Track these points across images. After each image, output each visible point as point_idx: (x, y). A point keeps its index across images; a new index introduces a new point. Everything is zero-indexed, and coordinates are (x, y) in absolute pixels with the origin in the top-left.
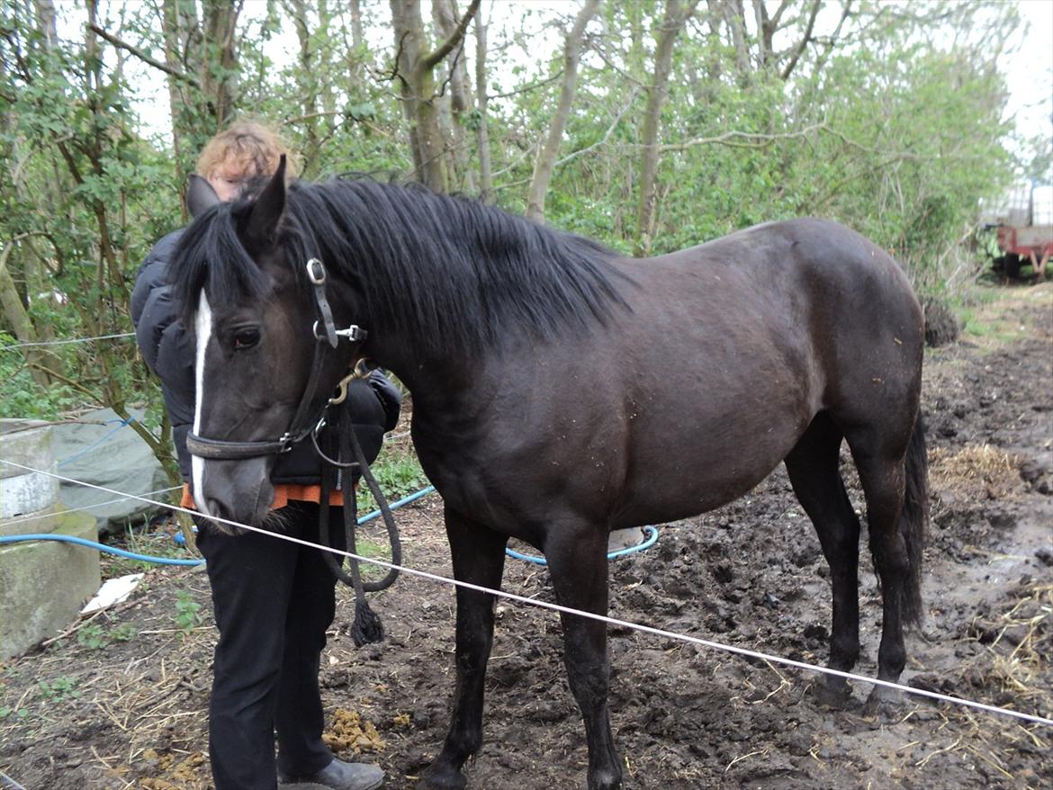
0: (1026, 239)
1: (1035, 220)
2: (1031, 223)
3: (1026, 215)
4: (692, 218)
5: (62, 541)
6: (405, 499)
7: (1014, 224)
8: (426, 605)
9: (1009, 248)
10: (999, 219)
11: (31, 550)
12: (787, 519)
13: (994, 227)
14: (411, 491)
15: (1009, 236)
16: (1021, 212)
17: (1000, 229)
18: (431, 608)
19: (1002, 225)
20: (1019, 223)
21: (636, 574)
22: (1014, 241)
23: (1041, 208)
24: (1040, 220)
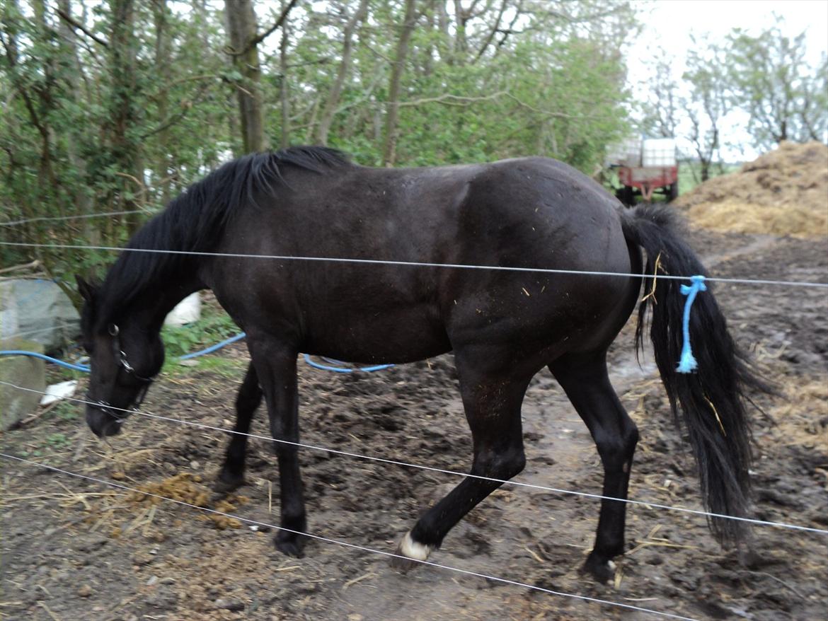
0: (639, 176)
1: (645, 163)
2: (641, 165)
3: (638, 159)
4: (421, 153)
5: (28, 355)
7: (630, 165)
9: (626, 182)
10: (620, 161)
11: (11, 361)
13: (616, 166)
15: (626, 173)
16: (635, 156)
17: (620, 168)
19: (621, 166)
20: (633, 165)
21: (402, 376)
22: (630, 177)
23: (649, 154)
24: (649, 162)
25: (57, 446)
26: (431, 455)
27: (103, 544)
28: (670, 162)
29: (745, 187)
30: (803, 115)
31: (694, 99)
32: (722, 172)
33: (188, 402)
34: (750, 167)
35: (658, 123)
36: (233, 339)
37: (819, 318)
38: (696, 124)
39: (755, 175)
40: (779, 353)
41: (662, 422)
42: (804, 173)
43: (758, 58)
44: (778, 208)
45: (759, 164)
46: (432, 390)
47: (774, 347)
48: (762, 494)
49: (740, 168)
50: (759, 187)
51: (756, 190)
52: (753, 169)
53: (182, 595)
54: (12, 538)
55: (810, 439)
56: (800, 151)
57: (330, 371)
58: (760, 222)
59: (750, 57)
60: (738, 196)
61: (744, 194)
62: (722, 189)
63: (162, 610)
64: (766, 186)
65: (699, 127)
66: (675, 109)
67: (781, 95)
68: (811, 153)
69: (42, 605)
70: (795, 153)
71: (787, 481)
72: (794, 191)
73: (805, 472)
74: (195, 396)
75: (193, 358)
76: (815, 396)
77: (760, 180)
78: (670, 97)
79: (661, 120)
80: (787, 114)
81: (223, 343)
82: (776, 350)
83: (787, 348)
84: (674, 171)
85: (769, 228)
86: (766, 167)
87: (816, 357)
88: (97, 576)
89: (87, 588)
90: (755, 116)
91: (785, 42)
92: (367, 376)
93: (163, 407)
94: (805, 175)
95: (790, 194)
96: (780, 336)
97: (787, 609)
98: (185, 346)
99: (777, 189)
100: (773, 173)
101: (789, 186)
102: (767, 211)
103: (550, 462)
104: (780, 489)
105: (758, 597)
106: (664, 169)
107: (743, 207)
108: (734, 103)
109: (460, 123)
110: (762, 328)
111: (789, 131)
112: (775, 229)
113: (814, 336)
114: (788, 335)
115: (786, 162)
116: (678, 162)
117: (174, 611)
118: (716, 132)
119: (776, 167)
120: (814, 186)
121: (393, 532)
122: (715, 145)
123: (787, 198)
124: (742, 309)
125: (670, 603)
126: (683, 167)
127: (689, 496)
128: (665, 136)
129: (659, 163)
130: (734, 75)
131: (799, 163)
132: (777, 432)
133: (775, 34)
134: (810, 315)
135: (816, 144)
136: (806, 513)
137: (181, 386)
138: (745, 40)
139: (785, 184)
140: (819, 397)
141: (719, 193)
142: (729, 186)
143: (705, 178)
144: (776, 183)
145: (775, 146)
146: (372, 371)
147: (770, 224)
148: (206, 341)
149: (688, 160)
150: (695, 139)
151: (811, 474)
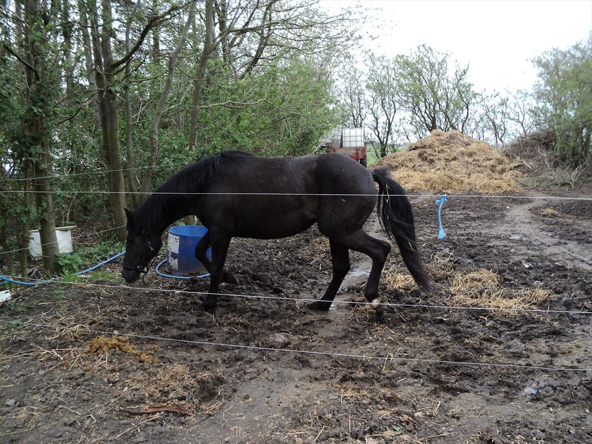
1: (344, 145)
2: (342, 146)
3: (340, 142)
6: (109, 260)
7: (334, 146)
8: (147, 292)
10: (327, 143)
12: (273, 261)
13: (325, 147)
14: (111, 256)
16: (337, 140)
18: (149, 293)
19: (328, 147)
20: (336, 146)
23: (347, 139)
24: (346, 144)
25: (18, 328)
26: (259, 320)
27: (83, 375)
28: (360, 144)
29: (411, 160)
30: (445, 113)
31: (375, 101)
32: (395, 151)
33: (96, 298)
34: (414, 147)
35: (352, 118)
36: (104, 262)
37: (468, 239)
38: (377, 119)
39: (417, 152)
40: (448, 259)
41: (388, 297)
42: (449, 151)
43: (415, 75)
44: (433, 174)
45: (419, 145)
46: (244, 287)
47: (444, 256)
48: (453, 329)
49: (407, 148)
50: (420, 160)
51: (419, 162)
52: (416, 148)
53: (147, 395)
54: (18, 378)
55: (475, 301)
56: (445, 136)
57: (176, 279)
58: (422, 183)
59: (411, 74)
60: (407, 166)
61: (411, 165)
62: (396, 162)
63: (137, 403)
64: (425, 159)
65: (379, 121)
66: (362, 108)
67: (431, 100)
68: (452, 137)
69: (61, 407)
70: (442, 138)
71: (464, 322)
72: (443, 162)
73: (473, 318)
74: (99, 295)
75: (82, 274)
76: (473, 280)
77: (420, 155)
78: (359, 101)
79: (354, 116)
80: (435, 112)
81: (99, 264)
82: (446, 258)
83: (451, 256)
84: (364, 150)
85: (429, 187)
86: (424, 147)
87: (470, 261)
88: (89, 390)
89: (86, 397)
90: (414, 113)
91: (432, 65)
92: (201, 280)
93: (80, 301)
94: (448, 153)
95: (440, 164)
96: (447, 250)
97: (475, 379)
98: (75, 267)
99: (432, 161)
100: (429, 151)
101: (439, 159)
102: (427, 175)
103: (329, 321)
104: (462, 326)
105: (460, 375)
106: (357, 149)
107: (411, 173)
108: (401, 105)
109: (239, 120)
110: (435, 246)
111: (438, 124)
112: (433, 187)
113: (467, 249)
114: (451, 249)
115: (436, 144)
116: (365, 144)
117: (144, 403)
118: (390, 124)
119: (430, 146)
120: (455, 159)
121: (252, 360)
122: (389, 132)
123: (438, 167)
124: (421, 236)
125: (416, 380)
126: (369, 147)
127: (413, 333)
128: (356, 126)
129: (353, 145)
130: (401, 86)
131: (445, 144)
132: (456, 298)
133: (426, 59)
134: (462, 238)
135: (455, 131)
136: (478, 336)
137: (88, 289)
138: (407, 63)
139: (437, 157)
140: (476, 280)
141: (394, 164)
142: (400, 159)
143: (383, 155)
144: (431, 157)
145: (428, 133)
146: (204, 277)
147: (429, 184)
148: (88, 263)
149: (372, 143)
150: (376, 128)
151: (477, 319)
